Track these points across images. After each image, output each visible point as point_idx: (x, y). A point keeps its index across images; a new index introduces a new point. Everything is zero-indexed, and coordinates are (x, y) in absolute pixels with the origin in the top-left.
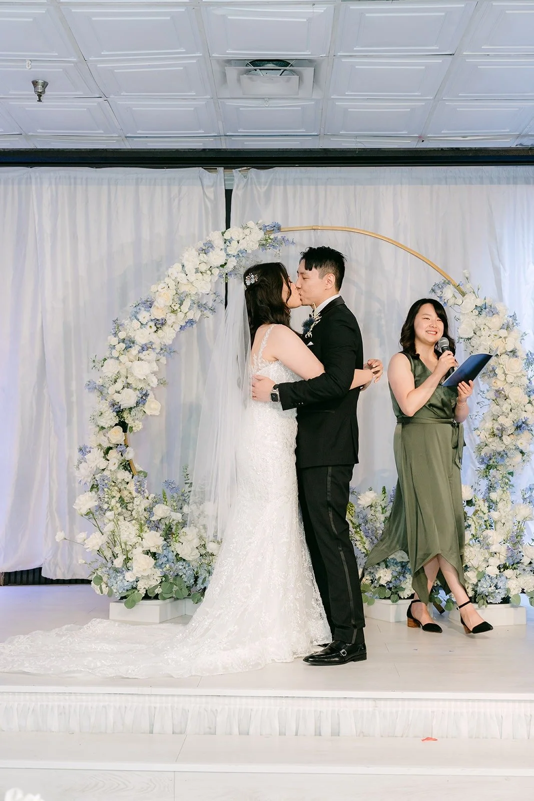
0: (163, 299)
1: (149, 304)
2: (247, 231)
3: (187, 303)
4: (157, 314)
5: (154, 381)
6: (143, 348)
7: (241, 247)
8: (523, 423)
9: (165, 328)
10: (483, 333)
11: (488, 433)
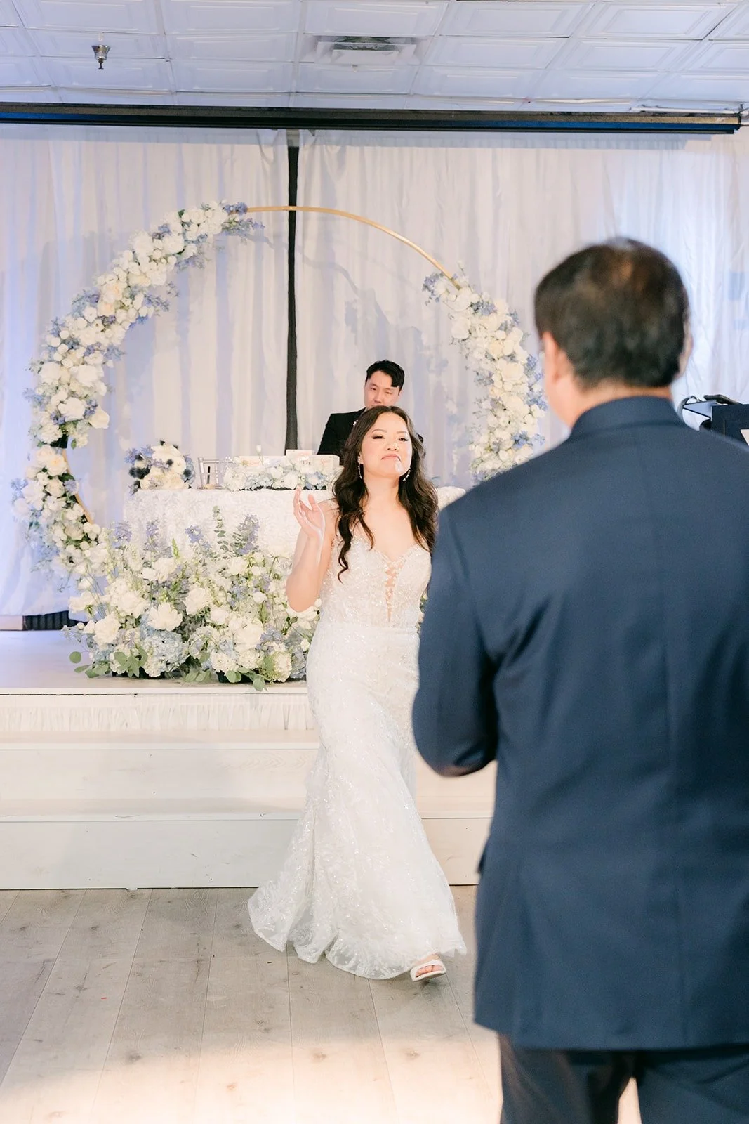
0: (112, 292)
1: (95, 299)
2: (209, 213)
3: (140, 298)
4: (106, 309)
5: (103, 389)
6: (90, 350)
7: (203, 232)
8: (521, 437)
9: (113, 326)
10: (479, 334)
11: (484, 448)
